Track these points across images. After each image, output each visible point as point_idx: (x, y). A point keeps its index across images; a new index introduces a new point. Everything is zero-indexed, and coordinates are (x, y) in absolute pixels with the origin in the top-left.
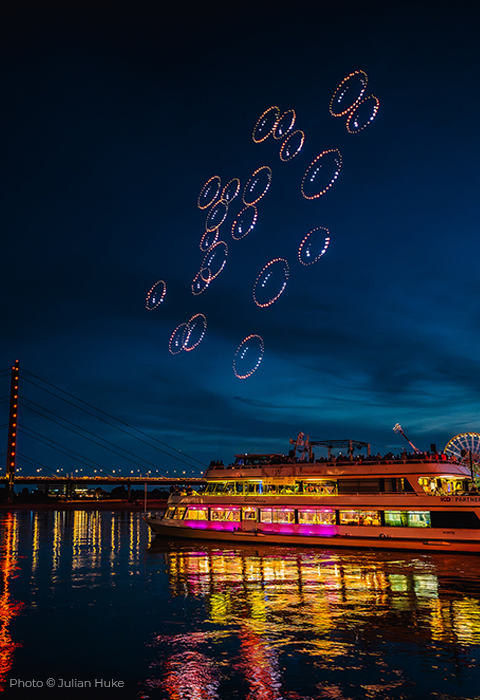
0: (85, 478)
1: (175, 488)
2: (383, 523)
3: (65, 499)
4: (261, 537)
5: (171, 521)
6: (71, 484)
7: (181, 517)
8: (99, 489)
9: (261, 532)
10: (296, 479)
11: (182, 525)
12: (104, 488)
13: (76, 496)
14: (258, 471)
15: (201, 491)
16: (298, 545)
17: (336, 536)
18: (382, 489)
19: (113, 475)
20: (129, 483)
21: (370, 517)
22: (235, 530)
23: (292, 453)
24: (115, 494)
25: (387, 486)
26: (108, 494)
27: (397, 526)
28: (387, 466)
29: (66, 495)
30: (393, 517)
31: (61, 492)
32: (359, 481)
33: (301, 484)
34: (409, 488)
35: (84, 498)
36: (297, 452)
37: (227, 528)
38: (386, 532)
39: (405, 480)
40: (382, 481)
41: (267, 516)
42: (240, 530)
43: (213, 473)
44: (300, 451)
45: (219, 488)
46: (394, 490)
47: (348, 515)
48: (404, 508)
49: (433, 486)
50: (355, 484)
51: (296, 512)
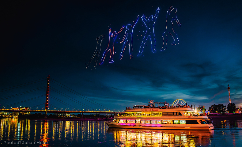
0: (69, 111)
1: (115, 114)
2: (174, 123)
3: (63, 117)
4: (141, 127)
5: (115, 123)
6: (65, 113)
7: (118, 122)
8: (74, 114)
9: (141, 126)
10: (151, 112)
11: (119, 124)
12: (75, 114)
13: (66, 117)
14: (141, 110)
15: (124, 115)
16: (152, 129)
17: (162, 127)
18: (174, 115)
19: (78, 110)
20: (83, 113)
21: (170, 122)
22: (134, 125)
23: (149, 105)
24: (78, 116)
25: (175, 114)
26: (76, 116)
27: (177, 124)
28: (175, 109)
29: (63, 116)
30: (176, 122)
31: (62, 115)
32: (168, 113)
33: (152, 113)
34: (180, 114)
35: (69, 117)
36: (150, 105)
37: (132, 125)
38: (174, 125)
39: (180, 112)
40: (174, 113)
41: (143, 122)
42: (135, 125)
43: (128, 110)
44: (151, 105)
45: (128, 114)
46: (177, 115)
47: (165, 121)
48: (179, 119)
49: (186, 114)
50: (167, 113)
51: (151, 120)
